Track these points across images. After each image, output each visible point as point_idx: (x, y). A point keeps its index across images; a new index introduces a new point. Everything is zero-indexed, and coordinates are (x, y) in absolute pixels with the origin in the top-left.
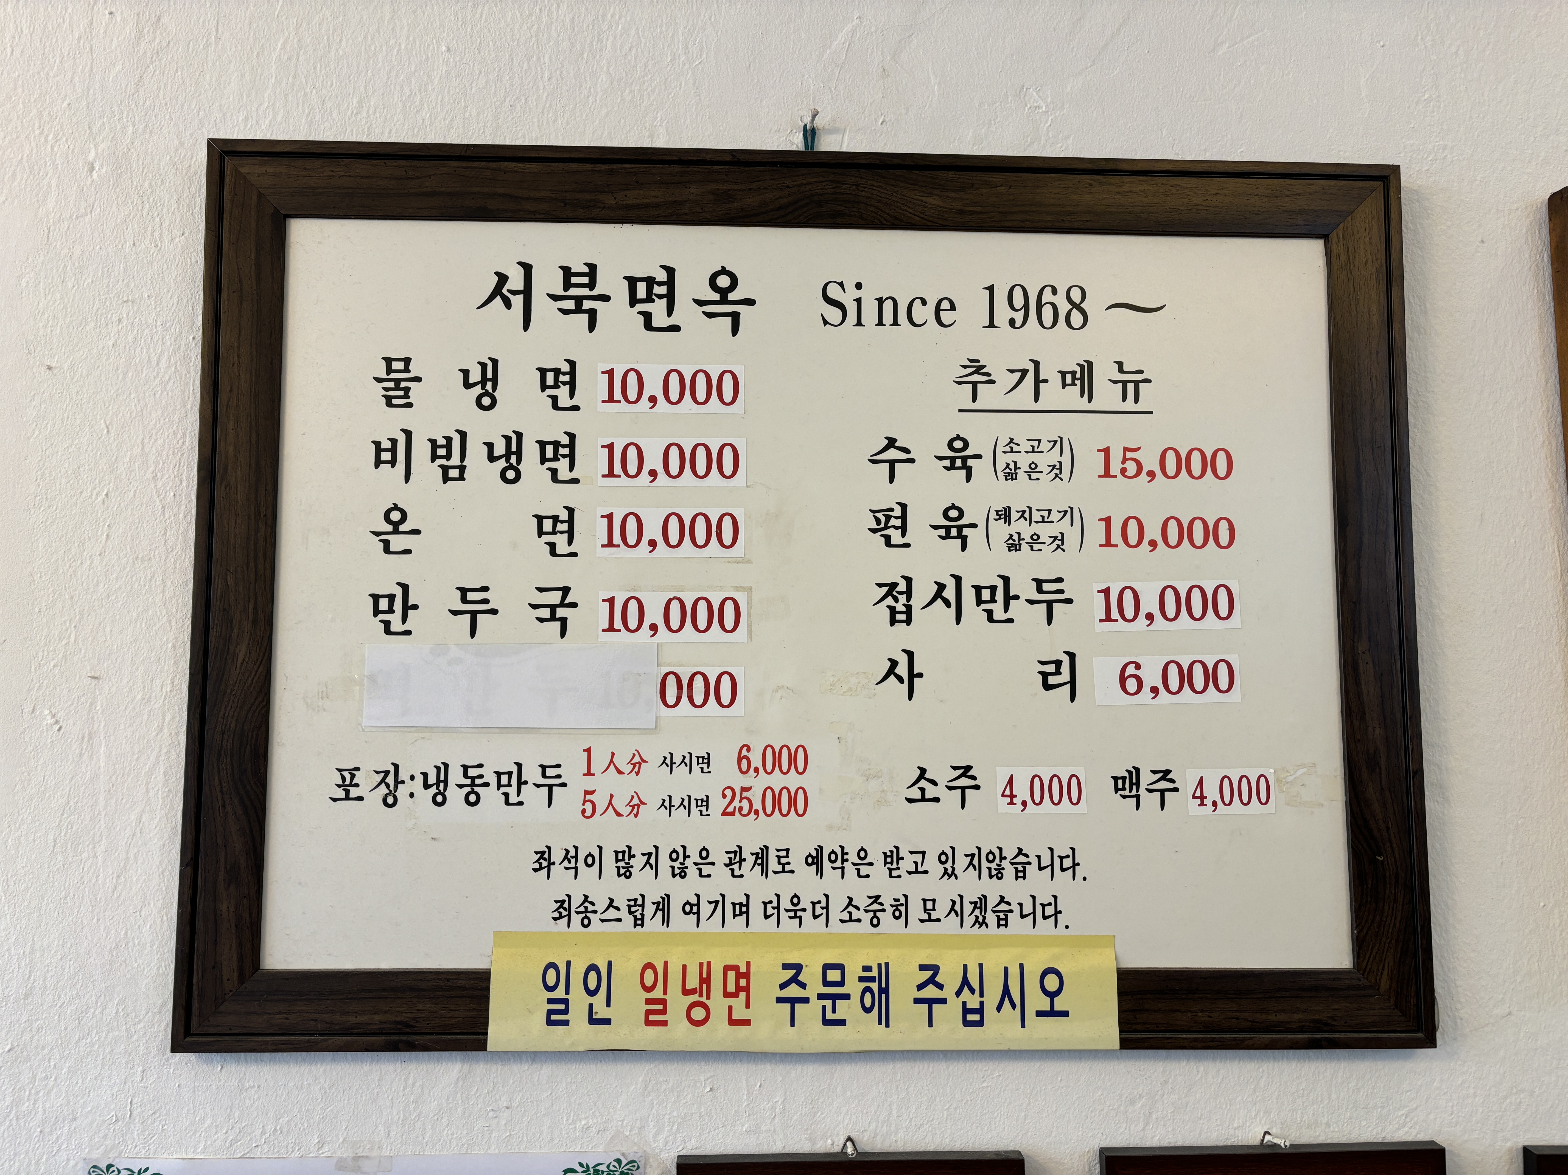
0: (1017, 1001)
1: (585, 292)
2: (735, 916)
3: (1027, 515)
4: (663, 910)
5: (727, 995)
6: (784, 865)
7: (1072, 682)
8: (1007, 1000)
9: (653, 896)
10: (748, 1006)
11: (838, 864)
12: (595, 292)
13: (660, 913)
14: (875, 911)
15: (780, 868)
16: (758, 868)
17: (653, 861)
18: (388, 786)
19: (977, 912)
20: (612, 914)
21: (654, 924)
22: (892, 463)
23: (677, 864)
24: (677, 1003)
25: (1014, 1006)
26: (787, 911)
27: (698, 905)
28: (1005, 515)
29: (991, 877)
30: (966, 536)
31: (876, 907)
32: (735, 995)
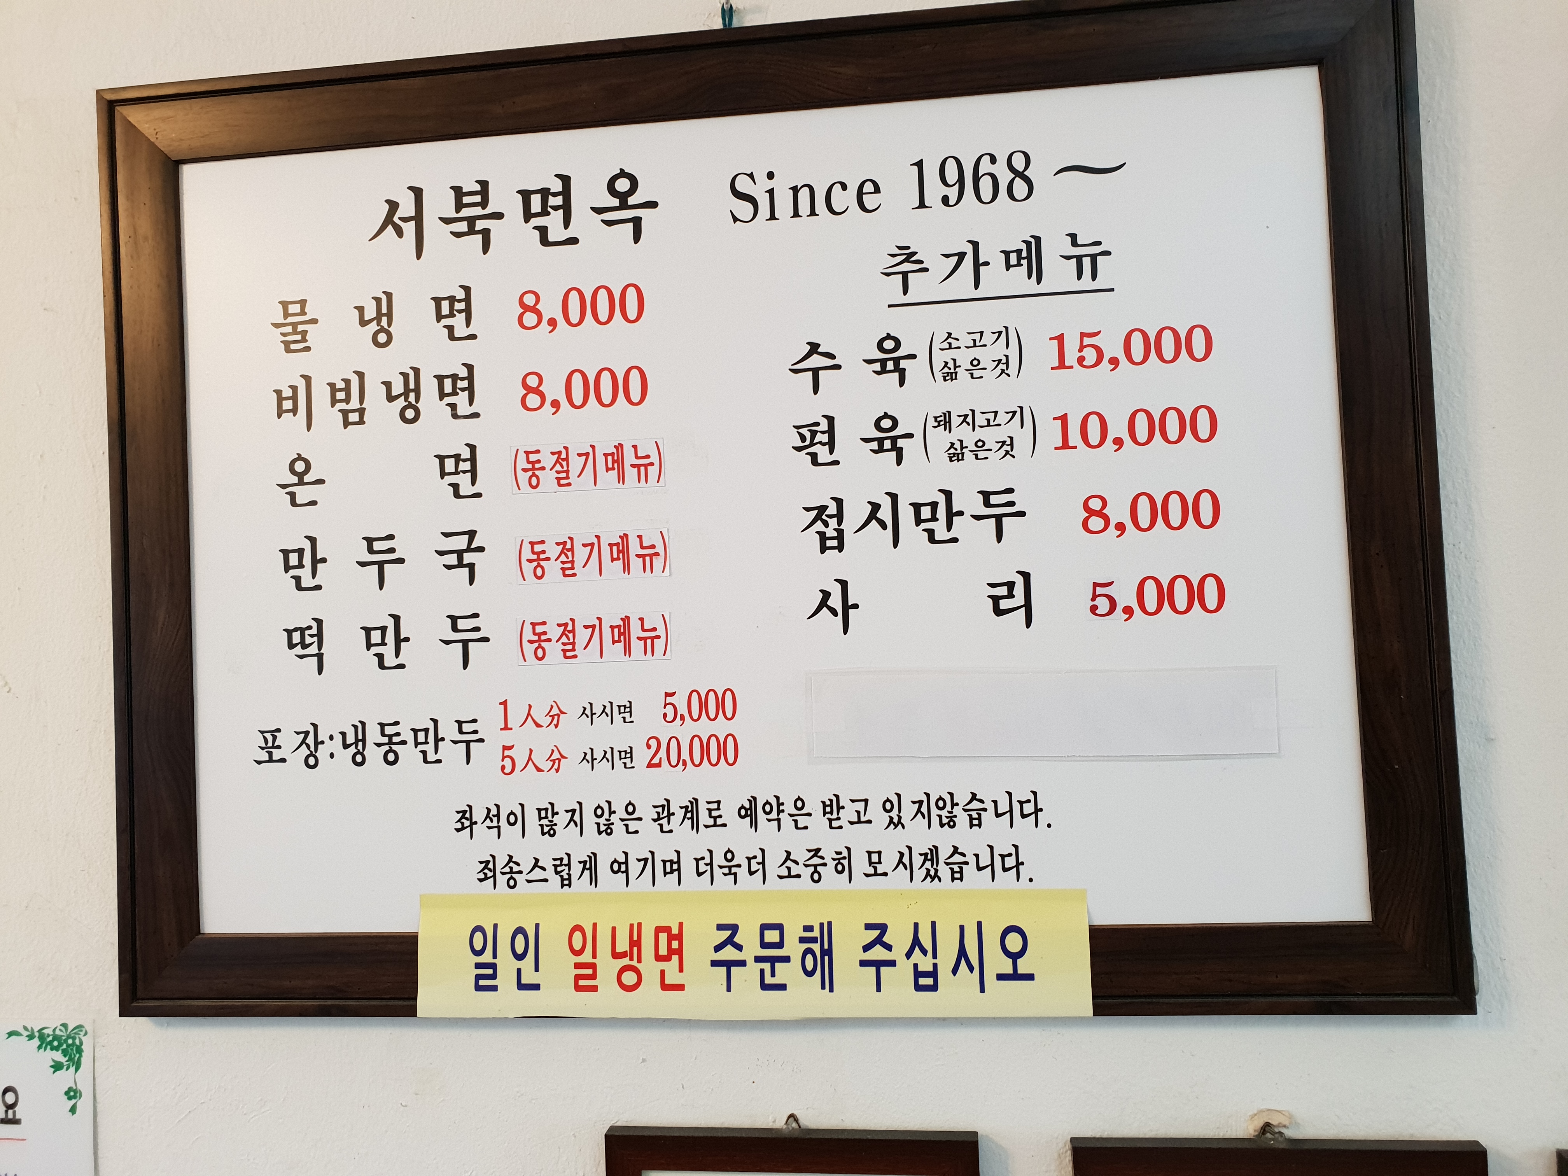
0: (975, 963)
1: (478, 211)
2: (665, 874)
3: (969, 419)
4: (590, 869)
5: (658, 958)
6: (715, 818)
7: (1028, 605)
8: (963, 961)
9: (579, 855)
10: (681, 970)
11: (774, 815)
12: (488, 211)
13: (587, 873)
14: (815, 866)
15: (711, 822)
16: (688, 823)
17: (577, 818)
18: (308, 746)
19: (928, 864)
20: (538, 874)
21: (582, 884)
22: (815, 371)
23: (602, 821)
24: (607, 967)
25: (971, 969)
26: (721, 867)
27: (626, 863)
28: (945, 421)
29: (942, 825)
30: (902, 449)
31: (816, 861)
32: (667, 958)
